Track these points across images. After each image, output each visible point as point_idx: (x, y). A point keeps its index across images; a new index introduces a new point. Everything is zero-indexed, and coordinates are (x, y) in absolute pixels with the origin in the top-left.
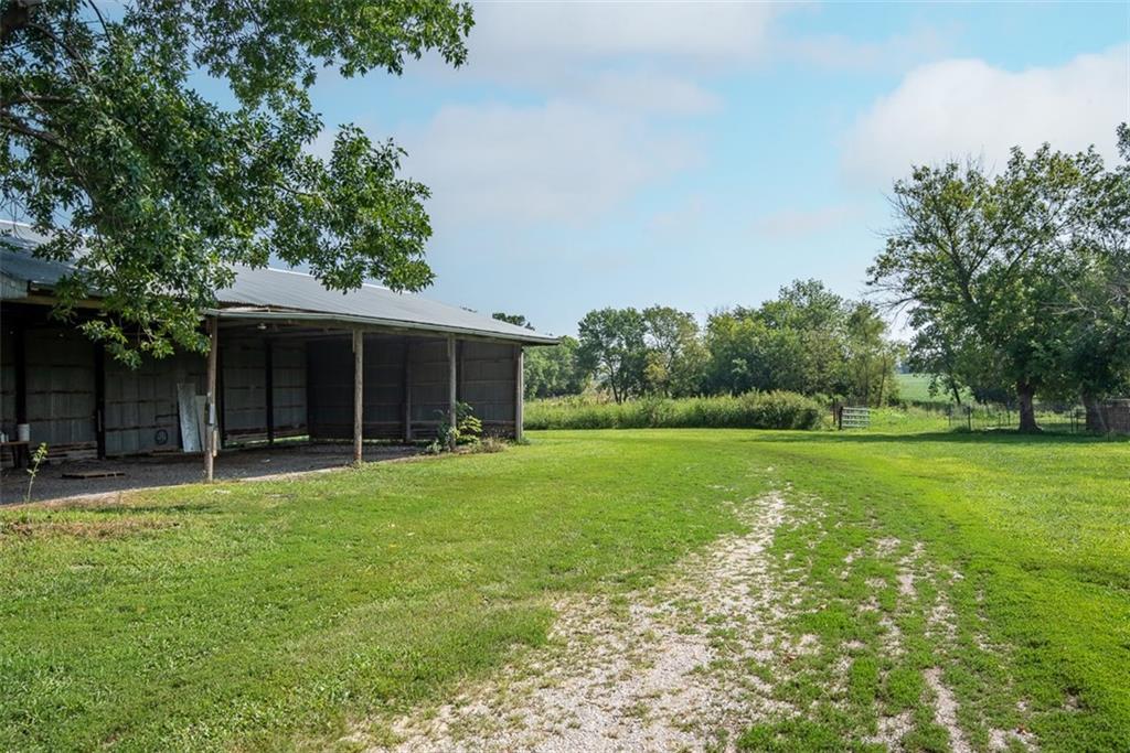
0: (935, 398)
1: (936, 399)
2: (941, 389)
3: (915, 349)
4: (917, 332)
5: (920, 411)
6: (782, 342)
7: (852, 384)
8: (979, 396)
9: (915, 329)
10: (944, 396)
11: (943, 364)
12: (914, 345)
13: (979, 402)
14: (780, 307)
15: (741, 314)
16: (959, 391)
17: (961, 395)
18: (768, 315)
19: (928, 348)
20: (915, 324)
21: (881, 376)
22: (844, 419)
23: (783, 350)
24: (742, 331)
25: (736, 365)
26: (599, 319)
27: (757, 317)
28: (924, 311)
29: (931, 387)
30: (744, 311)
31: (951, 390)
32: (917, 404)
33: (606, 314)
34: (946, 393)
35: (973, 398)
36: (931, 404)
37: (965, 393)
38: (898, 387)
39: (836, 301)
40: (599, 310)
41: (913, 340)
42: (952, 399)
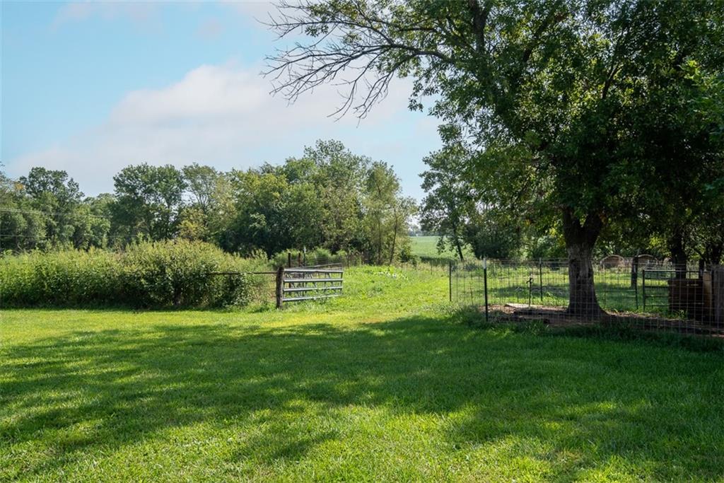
0: (442, 254)
1: (444, 255)
2: (447, 247)
3: (425, 210)
4: (427, 194)
5: (427, 266)
6: (300, 198)
7: (367, 240)
8: (478, 253)
9: (426, 191)
10: (449, 253)
11: (448, 223)
12: (425, 205)
13: (479, 258)
14: (304, 165)
15: (268, 170)
16: (462, 248)
17: (464, 252)
18: (291, 172)
19: (437, 209)
20: (426, 186)
21: (393, 232)
22: (286, 288)
23: (302, 205)
24: (263, 187)
25: (255, 220)
26: (135, 174)
27: (279, 172)
28: (434, 176)
29: (439, 245)
30: (272, 168)
31: (456, 247)
32: (424, 260)
33: (143, 170)
34: (451, 250)
35: (473, 254)
36: (438, 259)
37: (467, 249)
38: (409, 245)
39: (356, 161)
40: (135, 166)
41: (424, 201)
42: (456, 255)
